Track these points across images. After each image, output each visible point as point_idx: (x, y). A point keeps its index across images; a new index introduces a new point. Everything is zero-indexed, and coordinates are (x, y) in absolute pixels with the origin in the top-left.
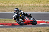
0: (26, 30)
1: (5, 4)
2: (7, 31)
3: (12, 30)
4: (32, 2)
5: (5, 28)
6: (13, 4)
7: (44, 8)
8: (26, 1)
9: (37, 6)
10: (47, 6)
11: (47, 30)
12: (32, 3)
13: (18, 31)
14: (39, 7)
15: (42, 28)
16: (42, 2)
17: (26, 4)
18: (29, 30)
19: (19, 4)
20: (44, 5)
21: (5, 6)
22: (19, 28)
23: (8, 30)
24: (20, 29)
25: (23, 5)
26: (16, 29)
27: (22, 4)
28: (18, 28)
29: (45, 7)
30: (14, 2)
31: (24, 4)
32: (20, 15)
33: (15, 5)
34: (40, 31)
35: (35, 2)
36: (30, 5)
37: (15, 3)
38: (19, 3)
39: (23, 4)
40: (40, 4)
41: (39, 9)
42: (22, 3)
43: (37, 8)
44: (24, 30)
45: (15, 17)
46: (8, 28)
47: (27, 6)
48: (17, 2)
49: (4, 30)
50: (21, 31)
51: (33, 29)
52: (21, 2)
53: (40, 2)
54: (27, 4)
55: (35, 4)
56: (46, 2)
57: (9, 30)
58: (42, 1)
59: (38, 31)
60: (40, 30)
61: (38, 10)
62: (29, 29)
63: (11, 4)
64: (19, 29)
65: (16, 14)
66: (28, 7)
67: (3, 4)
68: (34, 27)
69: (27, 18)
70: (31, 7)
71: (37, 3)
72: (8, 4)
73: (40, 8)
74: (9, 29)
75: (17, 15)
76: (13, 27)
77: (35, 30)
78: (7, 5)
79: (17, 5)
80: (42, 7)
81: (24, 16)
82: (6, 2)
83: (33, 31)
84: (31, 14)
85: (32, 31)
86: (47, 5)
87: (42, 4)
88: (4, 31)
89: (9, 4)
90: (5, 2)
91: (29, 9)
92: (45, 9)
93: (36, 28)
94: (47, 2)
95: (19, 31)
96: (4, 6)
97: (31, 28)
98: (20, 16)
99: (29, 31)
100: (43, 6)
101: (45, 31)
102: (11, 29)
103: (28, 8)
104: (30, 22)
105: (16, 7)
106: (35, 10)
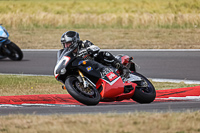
0: (144, 123)
1: (57, 16)
2: (65, 126)
3: (86, 123)
5: (56, 115)
6: (92, 16)
9: (191, 24)
12: (170, 10)
14: (199, 26)
17: (142, 13)
18: (155, 124)
19: (114, 16)
21: (58, 22)
22: (115, 114)
23: (68, 122)
24: (121, 119)
25: (131, 21)
26: (104, 119)
27: (127, 15)
30: (95, 8)
31: (136, 16)
32: (84, 62)
33: (100, 21)
35: (183, 8)
36: (162, 17)
37: (99, 11)
38: (116, 12)
39: (132, 15)
41: (197, 36)
42: (127, 11)
43: (188, 30)
44: (135, 123)
46: (72, 117)
47: (150, 22)
48: (108, 8)
49: (55, 122)
50: (121, 127)
51: (170, 121)
52: (124, 5)
55: (180, 13)
57: (75, 122)
61: (192, 38)
63: (83, 16)
64: (113, 119)
65: (67, 59)
66: (150, 28)
67: (50, 16)
70: (164, 29)
71: (188, 9)
72: (73, 15)
74: (73, 119)
78: (66, 17)
79: (109, 19)
82: (64, 6)
83: (174, 127)
85: (168, 128)
88: (55, 127)
89: (75, 16)
90: (58, 5)
91: (155, 35)
93: (183, 114)
95: (115, 129)
96: (54, 24)
97: (166, 116)
98: (82, 64)
99: (157, 127)
102: (84, 120)
103: (151, 32)
104: (125, 92)
105: (105, 26)
106: (180, 39)
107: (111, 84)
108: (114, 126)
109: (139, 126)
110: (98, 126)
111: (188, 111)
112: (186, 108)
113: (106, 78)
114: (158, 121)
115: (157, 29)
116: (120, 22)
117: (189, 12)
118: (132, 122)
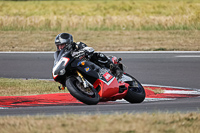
0: (72, 125)
3: (14, 126)
4: (98, 8)
6: (20, 19)
7: (145, 36)
8: (72, 4)
9: (119, 26)
10: (159, 25)
11: (158, 126)
12: (98, 11)
13: (39, 130)
14: (127, 29)
15: (138, 119)
16: (138, 11)
17: (71, 16)
18: (84, 126)
19: (43, 18)
20: (147, 22)
22: (43, 116)
24: (49, 121)
25: (59, 24)
26: (32, 122)
27: (55, 17)
28: (38, 116)
29: (148, 29)
30: (23, 11)
31: (64, 18)
33: (29, 23)
34: (127, 129)
35: (111, 10)
36: (91, 19)
37: (28, 13)
38: (44, 14)
40: (129, 18)
41: (125, 38)
42: (55, 13)
43: (116, 32)
44: (63, 125)
45: (62, 72)
47: (78, 24)
48: (37, 10)
50: (50, 129)
51: (99, 123)
52: (52, 8)
53: (131, 8)
54: (74, 20)
55: (108, 16)
56: (152, 10)
57: (3, 124)
58: (139, 5)
59: (120, 131)
60: (131, 127)
61: (121, 41)
62: (82, 122)
63: (12, 19)
64: (41, 121)
66: (79, 31)
68: (106, 115)
69: (109, 76)
70: (92, 32)
71: (116, 11)
73: (128, 33)
75: (69, 64)
76: (21, 113)
77: (108, 127)
79: (37, 21)
80: (138, 30)
81: (97, 67)
83: (102, 129)
84: (120, 60)
85: (97, 130)
86: (156, 23)
87: (138, 15)
89: (3, 18)
92: (152, 39)
93: (111, 116)
94: (157, 9)
95: (44, 131)
97: (94, 118)
98: (81, 65)
99: (86, 129)
100: (142, 25)
101: (149, 131)
102: (12, 122)
103: (79, 34)
104: (120, 92)
105: (33, 28)
106: (109, 41)
107: (108, 84)
108: (42, 128)
109: (67, 128)
110: (26, 128)
111: (117, 113)
112: (115, 110)
113: (103, 78)
114: (86, 123)
115: (86, 31)
116: (48, 24)
117: (117, 14)
118: (60, 124)
